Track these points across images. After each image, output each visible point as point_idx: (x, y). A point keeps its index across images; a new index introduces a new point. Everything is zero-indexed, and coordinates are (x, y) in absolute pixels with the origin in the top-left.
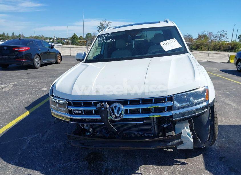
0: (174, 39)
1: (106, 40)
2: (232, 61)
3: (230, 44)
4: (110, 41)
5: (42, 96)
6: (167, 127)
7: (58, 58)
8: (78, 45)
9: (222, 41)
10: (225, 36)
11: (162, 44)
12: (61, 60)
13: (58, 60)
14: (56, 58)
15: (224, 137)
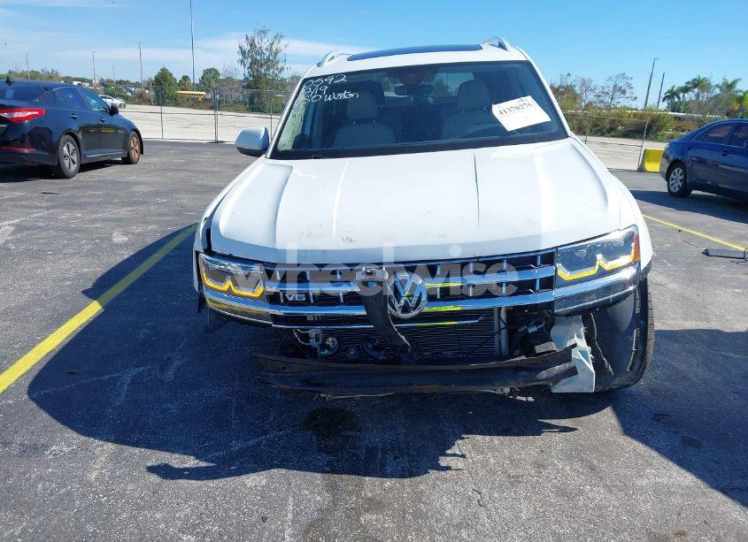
0: (529, 98)
1: (329, 92)
2: (653, 166)
3: (641, 116)
4: (343, 95)
5: (119, 260)
6: (535, 332)
7: (132, 145)
8: (177, 105)
9: (619, 106)
10: (628, 91)
11: (496, 109)
12: (142, 153)
13: (133, 152)
14: (126, 147)
15: (658, 367)
